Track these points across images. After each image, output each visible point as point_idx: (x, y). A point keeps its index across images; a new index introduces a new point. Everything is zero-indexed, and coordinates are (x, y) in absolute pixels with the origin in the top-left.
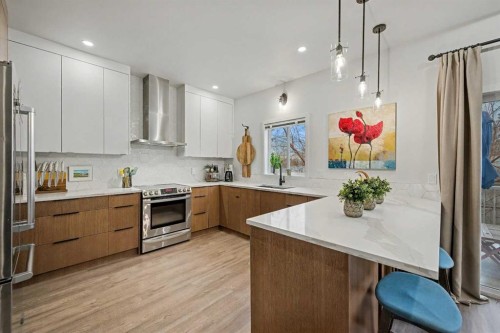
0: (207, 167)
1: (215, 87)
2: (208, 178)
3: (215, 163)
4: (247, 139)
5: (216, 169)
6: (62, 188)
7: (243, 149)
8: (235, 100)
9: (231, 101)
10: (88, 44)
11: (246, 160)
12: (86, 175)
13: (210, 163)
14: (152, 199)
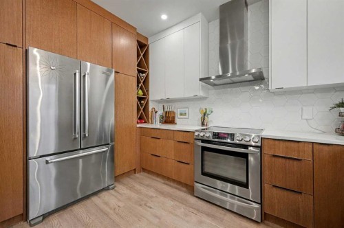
6: (172, 122)
12: (185, 115)
14: (203, 141)
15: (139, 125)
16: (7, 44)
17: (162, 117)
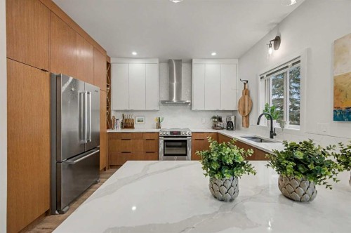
0: (214, 118)
1: (214, 54)
2: (215, 127)
3: (219, 115)
4: (246, 92)
5: (220, 120)
6: (132, 127)
7: (242, 102)
8: (239, 59)
9: (236, 61)
10: (134, 53)
11: (244, 112)
12: (142, 121)
13: (216, 115)
14: (165, 137)
15: (108, 131)
16: (42, 70)
17: (122, 123)
